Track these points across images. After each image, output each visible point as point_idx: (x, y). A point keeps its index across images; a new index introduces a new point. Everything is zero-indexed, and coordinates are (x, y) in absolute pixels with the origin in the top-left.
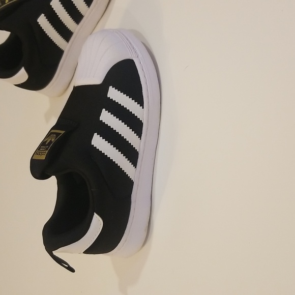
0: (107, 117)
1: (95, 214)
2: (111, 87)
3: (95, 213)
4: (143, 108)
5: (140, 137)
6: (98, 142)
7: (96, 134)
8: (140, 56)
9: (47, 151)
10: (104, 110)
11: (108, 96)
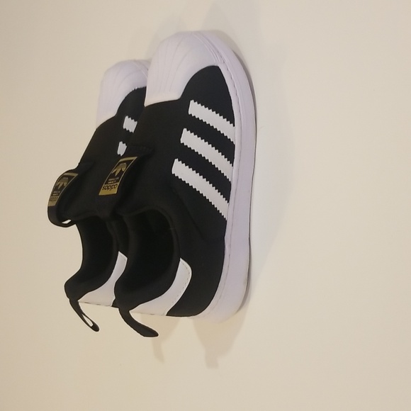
0: (189, 139)
1: (182, 261)
2: (192, 102)
3: (181, 259)
4: (234, 125)
5: (232, 162)
6: (180, 170)
7: (176, 160)
8: (227, 61)
9: (118, 184)
10: (185, 130)
11: (190, 113)
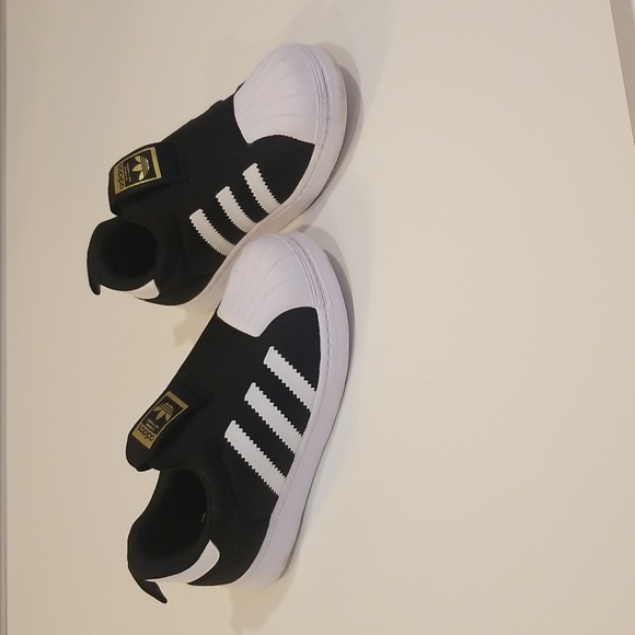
0: (255, 397)
1: (210, 542)
2: (272, 348)
4: (315, 390)
5: (302, 433)
6: (235, 435)
7: (234, 422)
8: (328, 305)
9: (156, 436)
10: (254, 384)
11: (265, 363)
